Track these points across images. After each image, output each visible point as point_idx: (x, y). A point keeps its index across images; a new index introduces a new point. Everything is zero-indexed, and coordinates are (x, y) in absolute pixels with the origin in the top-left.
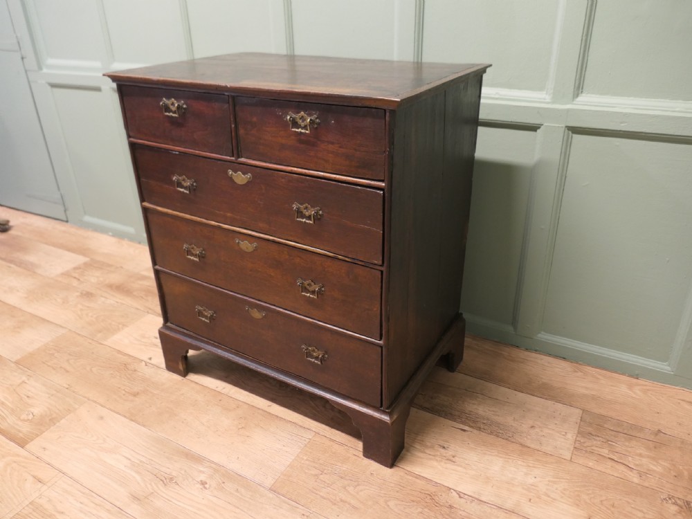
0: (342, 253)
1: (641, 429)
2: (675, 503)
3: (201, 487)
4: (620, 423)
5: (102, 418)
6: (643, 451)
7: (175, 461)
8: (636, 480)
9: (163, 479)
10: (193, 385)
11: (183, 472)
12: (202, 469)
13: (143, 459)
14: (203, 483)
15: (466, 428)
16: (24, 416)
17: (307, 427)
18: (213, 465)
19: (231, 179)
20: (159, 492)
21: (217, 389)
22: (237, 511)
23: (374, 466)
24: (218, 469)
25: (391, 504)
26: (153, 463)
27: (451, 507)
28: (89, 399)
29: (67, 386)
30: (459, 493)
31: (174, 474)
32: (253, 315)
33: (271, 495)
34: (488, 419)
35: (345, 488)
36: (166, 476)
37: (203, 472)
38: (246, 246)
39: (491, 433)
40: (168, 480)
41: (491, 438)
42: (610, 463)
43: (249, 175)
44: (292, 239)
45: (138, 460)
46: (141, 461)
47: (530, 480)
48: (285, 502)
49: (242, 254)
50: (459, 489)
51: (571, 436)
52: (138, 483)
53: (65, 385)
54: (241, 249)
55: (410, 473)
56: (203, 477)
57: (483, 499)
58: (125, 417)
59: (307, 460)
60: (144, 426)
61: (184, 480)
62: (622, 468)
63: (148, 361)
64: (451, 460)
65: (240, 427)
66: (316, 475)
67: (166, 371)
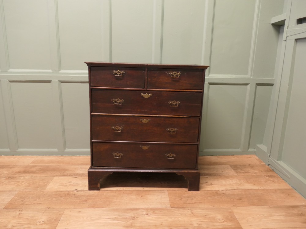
0: (186, 115)
1: (246, 165)
2: (267, 176)
4: (240, 165)
5: (80, 212)
6: (250, 169)
8: (255, 175)
9: (131, 218)
11: (136, 214)
13: (115, 216)
14: (147, 214)
15: (207, 177)
16: (38, 224)
17: (162, 190)
18: (144, 209)
19: (142, 96)
20: (134, 222)
21: (117, 190)
22: (168, 216)
23: (194, 192)
24: (147, 209)
25: (208, 198)
27: (224, 194)
28: (65, 208)
29: (48, 208)
30: (222, 190)
31: (133, 216)
32: (143, 149)
33: (173, 209)
34: (210, 173)
35: (192, 199)
37: (143, 212)
38: (144, 121)
39: (214, 176)
41: (215, 177)
42: (247, 173)
43: (151, 94)
44: (166, 114)
47: (235, 182)
48: (179, 209)
49: (143, 124)
51: (233, 171)
52: (123, 223)
53: (45, 208)
54: (142, 123)
55: (205, 190)
56: (145, 213)
57: (229, 189)
58: (90, 208)
59: (173, 197)
60: (102, 208)
62: (250, 173)
64: (211, 184)
65: (140, 197)
66: (180, 200)
67: (89, 191)
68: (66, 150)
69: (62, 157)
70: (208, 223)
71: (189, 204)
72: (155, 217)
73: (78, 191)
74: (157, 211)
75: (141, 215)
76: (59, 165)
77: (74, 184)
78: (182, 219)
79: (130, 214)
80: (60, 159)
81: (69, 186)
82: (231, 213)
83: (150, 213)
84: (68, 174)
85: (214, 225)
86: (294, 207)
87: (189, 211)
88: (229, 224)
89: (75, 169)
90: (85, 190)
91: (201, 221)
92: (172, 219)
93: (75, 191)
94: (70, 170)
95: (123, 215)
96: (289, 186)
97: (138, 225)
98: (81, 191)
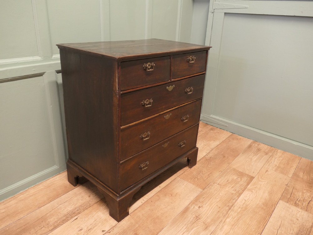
3: (201, 208)
7: (187, 216)
10: (136, 211)
11: (193, 213)
12: (192, 207)
14: (200, 207)
17: (174, 179)
18: (191, 204)
19: (167, 90)
20: (203, 221)
21: (143, 203)
22: (212, 198)
23: (194, 167)
24: (193, 203)
25: (209, 167)
26: (187, 224)
27: (211, 157)
30: (206, 155)
31: (194, 216)
32: (164, 147)
33: (206, 190)
35: (203, 174)
36: (195, 219)
37: (194, 207)
40: (197, 218)
43: (174, 85)
45: (185, 229)
46: (186, 228)
47: (203, 144)
48: (209, 187)
50: (205, 155)
52: (198, 228)
54: (166, 119)
56: (197, 207)
57: (208, 152)
59: (191, 180)
60: (162, 229)
61: (198, 213)
63: (105, 232)
65: (171, 196)
66: (198, 179)
67: (119, 223)
70: (237, 186)
71: (207, 179)
72: (208, 205)
73: (109, 232)
74: (201, 200)
75: (198, 211)
76: (18, 219)
77: (89, 228)
78: (222, 194)
79: (190, 217)
80: (3, 211)
81: (88, 233)
82: (234, 170)
83: (200, 205)
84: (56, 222)
85: (241, 185)
86: (250, 146)
87: (216, 184)
88: (245, 179)
89: (53, 210)
90: (114, 225)
91: (232, 187)
92: (218, 198)
93: (105, 233)
94: (48, 214)
95: (187, 221)
96: (228, 132)
97: (209, 220)
98: (113, 229)
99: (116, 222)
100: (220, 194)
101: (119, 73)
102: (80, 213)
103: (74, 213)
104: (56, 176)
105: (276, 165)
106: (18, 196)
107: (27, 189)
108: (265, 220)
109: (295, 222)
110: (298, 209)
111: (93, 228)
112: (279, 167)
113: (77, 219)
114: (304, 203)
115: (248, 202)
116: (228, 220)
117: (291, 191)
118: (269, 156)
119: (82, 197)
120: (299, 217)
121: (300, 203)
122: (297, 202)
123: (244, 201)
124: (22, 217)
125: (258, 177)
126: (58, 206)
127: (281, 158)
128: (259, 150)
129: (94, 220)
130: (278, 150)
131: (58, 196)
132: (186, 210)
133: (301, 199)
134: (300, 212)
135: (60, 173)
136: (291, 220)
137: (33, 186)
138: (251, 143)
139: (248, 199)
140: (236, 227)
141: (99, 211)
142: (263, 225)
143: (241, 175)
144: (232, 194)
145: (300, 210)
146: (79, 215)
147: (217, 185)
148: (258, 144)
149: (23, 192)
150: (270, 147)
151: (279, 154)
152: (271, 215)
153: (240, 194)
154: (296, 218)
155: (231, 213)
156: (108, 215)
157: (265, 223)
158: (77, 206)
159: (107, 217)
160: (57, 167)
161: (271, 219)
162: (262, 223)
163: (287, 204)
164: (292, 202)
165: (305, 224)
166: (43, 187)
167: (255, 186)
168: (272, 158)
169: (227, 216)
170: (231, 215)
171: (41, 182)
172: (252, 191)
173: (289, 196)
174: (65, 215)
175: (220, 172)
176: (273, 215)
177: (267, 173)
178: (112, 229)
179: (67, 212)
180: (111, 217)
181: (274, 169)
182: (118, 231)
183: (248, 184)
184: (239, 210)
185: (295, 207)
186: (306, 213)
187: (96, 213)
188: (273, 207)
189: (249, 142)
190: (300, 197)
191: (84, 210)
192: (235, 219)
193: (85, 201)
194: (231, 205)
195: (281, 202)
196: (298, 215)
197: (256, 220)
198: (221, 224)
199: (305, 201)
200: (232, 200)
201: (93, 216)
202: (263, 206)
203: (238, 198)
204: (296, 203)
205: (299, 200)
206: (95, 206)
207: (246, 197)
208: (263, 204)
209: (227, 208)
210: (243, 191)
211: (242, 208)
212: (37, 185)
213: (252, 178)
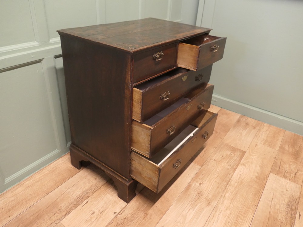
3: (202, 184)
7: (190, 193)
9: (199, 196)
11: (195, 190)
12: (194, 184)
14: (200, 184)
18: (192, 181)
20: (205, 197)
22: (211, 174)
24: (194, 180)
26: (191, 201)
31: (196, 193)
33: (204, 166)
36: (197, 195)
37: (195, 184)
40: (200, 194)
45: (190, 206)
46: (190, 205)
48: (206, 164)
52: (202, 204)
56: (198, 184)
58: (163, 216)
60: (170, 207)
61: (199, 189)
67: (129, 204)
68: (5, 182)
69: (10, 195)
70: (231, 161)
71: (203, 155)
72: (207, 182)
73: (120, 213)
74: (201, 176)
75: (199, 188)
76: (29, 206)
77: (101, 210)
78: (218, 170)
79: (193, 193)
80: (13, 199)
81: (100, 216)
82: (227, 145)
83: (200, 181)
84: (67, 206)
85: (235, 160)
86: (239, 121)
87: (212, 161)
88: (238, 154)
89: (63, 195)
90: (124, 206)
91: (227, 163)
92: (215, 174)
93: (117, 215)
94: (59, 200)
95: (191, 198)
96: (217, 107)
97: (210, 196)
98: (124, 211)
99: (125, 203)
100: (217, 170)
101: (132, 66)
102: (89, 197)
103: (84, 197)
104: (58, 159)
105: (264, 139)
106: (24, 182)
107: (32, 174)
108: (259, 192)
109: (285, 193)
110: (287, 181)
111: (105, 211)
112: (266, 141)
113: (87, 202)
114: (291, 175)
115: (243, 176)
116: (227, 195)
117: (279, 163)
118: (257, 130)
119: (89, 180)
120: (288, 188)
121: (288, 175)
122: (286, 174)
123: (239, 176)
124: (32, 204)
125: (249, 152)
126: (66, 190)
127: (268, 132)
128: (247, 124)
129: (104, 203)
130: (264, 123)
131: (64, 180)
132: (189, 187)
133: (289, 171)
134: (289, 184)
135: (62, 156)
136: (282, 192)
137: (37, 171)
138: (239, 118)
139: (243, 174)
140: (235, 201)
141: (107, 193)
142: (259, 198)
143: (234, 150)
144: (228, 169)
145: (289, 182)
146: (89, 199)
147: (214, 161)
148: (246, 118)
149: (28, 179)
150: (256, 121)
151: (266, 128)
152: (264, 188)
153: (235, 169)
154: (286, 189)
155: (229, 188)
156: (117, 197)
157: (260, 196)
158: (85, 189)
159: (116, 199)
160: (58, 150)
161: (265, 192)
162: (257, 196)
163: (277, 177)
164: (281, 174)
165: (294, 194)
166: (48, 172)
167: (247, 161)
168: (260, 132)
169: (226, 191)
170: (229, 190)
171: (44, 167)
172: (245, 166)
173: (278, 169)
174: (75, 200)
175: (215, 148)
176: (266, 188)
177: (257, 147)
178: (122, 211)
179: (77, 197)
180: (120, 199)
181: (262, 143)
182: (129, 212)
183: (241, 159)
184: (236, 184)
185: (283, 179)
186: (294, 183)
187: (105, 196)
188: (265, 180)
189: (237, 116)
190: (288, 169)
191: (93, 193)
192: (234, 193)
193: (91, 184)
194: (228, 180)
195: (271, 174)
196: (287, 187)
197: (252, 194)
198: (222, 199)
199: (292, 173)
200: (229, 175)
201: (102, 199)
202: (256, 179)
203: (234, 173)
204: (284, 175)
205: (286, 172)
206: (103, 188)
207: (241, 171)
208: (257, 178)
209: (225, 183)
210: (238, 165)
211: (238, 182)
212: (41, 170)
213: (244, 153)
